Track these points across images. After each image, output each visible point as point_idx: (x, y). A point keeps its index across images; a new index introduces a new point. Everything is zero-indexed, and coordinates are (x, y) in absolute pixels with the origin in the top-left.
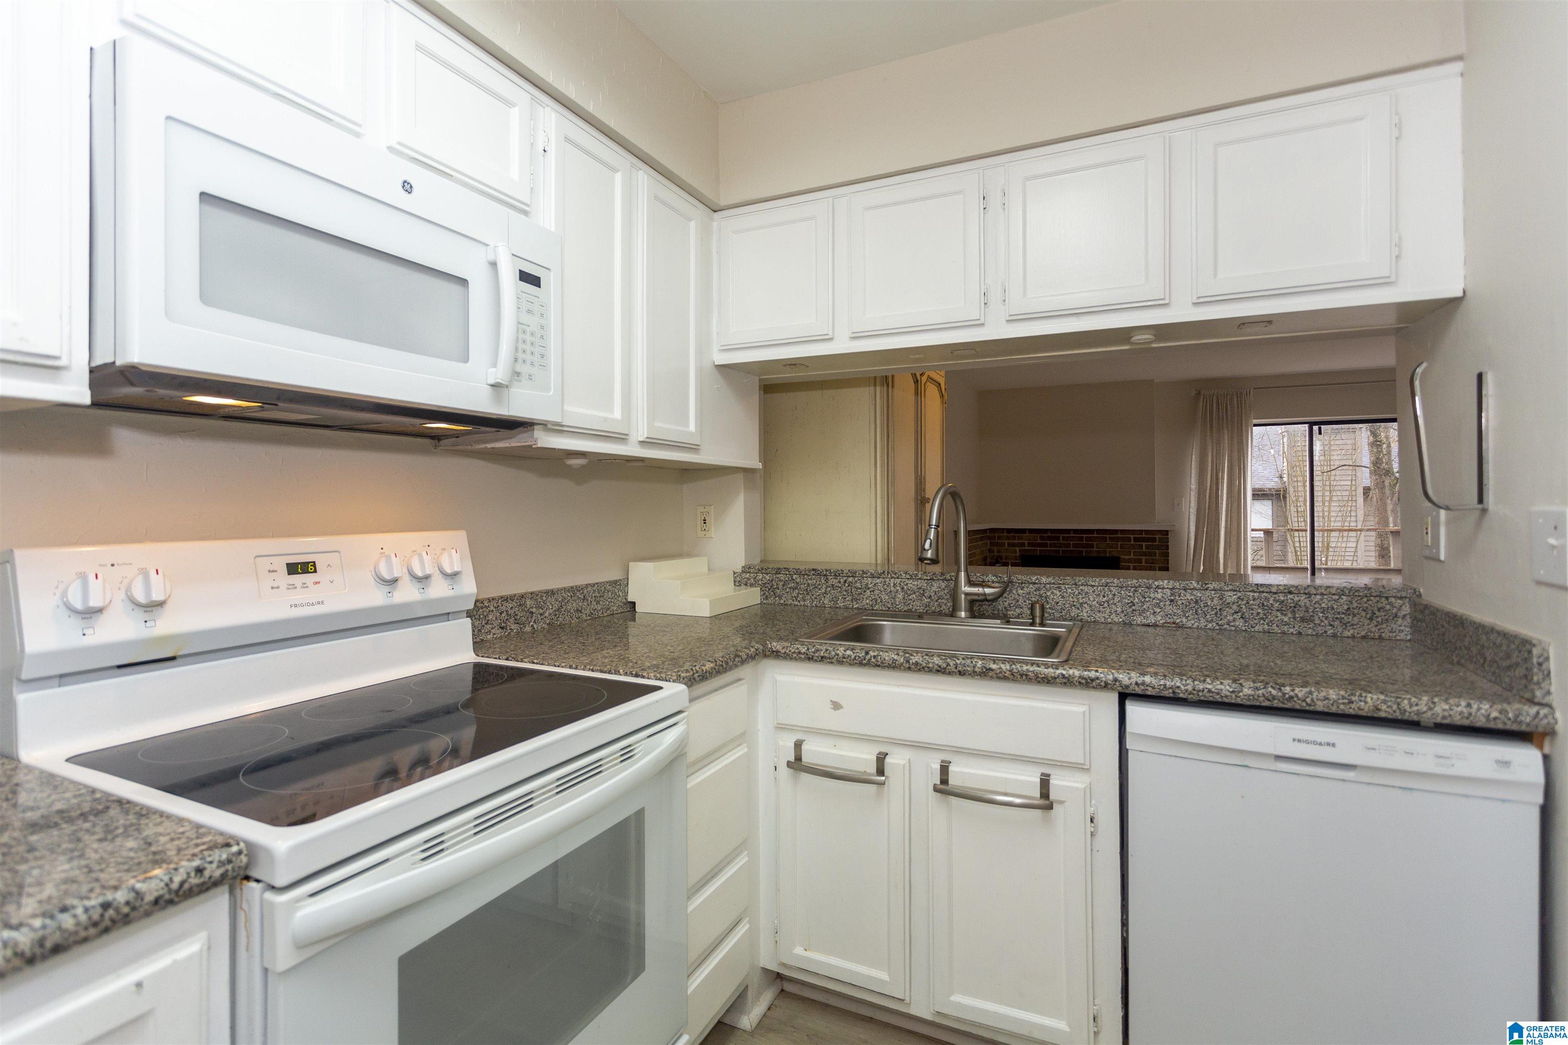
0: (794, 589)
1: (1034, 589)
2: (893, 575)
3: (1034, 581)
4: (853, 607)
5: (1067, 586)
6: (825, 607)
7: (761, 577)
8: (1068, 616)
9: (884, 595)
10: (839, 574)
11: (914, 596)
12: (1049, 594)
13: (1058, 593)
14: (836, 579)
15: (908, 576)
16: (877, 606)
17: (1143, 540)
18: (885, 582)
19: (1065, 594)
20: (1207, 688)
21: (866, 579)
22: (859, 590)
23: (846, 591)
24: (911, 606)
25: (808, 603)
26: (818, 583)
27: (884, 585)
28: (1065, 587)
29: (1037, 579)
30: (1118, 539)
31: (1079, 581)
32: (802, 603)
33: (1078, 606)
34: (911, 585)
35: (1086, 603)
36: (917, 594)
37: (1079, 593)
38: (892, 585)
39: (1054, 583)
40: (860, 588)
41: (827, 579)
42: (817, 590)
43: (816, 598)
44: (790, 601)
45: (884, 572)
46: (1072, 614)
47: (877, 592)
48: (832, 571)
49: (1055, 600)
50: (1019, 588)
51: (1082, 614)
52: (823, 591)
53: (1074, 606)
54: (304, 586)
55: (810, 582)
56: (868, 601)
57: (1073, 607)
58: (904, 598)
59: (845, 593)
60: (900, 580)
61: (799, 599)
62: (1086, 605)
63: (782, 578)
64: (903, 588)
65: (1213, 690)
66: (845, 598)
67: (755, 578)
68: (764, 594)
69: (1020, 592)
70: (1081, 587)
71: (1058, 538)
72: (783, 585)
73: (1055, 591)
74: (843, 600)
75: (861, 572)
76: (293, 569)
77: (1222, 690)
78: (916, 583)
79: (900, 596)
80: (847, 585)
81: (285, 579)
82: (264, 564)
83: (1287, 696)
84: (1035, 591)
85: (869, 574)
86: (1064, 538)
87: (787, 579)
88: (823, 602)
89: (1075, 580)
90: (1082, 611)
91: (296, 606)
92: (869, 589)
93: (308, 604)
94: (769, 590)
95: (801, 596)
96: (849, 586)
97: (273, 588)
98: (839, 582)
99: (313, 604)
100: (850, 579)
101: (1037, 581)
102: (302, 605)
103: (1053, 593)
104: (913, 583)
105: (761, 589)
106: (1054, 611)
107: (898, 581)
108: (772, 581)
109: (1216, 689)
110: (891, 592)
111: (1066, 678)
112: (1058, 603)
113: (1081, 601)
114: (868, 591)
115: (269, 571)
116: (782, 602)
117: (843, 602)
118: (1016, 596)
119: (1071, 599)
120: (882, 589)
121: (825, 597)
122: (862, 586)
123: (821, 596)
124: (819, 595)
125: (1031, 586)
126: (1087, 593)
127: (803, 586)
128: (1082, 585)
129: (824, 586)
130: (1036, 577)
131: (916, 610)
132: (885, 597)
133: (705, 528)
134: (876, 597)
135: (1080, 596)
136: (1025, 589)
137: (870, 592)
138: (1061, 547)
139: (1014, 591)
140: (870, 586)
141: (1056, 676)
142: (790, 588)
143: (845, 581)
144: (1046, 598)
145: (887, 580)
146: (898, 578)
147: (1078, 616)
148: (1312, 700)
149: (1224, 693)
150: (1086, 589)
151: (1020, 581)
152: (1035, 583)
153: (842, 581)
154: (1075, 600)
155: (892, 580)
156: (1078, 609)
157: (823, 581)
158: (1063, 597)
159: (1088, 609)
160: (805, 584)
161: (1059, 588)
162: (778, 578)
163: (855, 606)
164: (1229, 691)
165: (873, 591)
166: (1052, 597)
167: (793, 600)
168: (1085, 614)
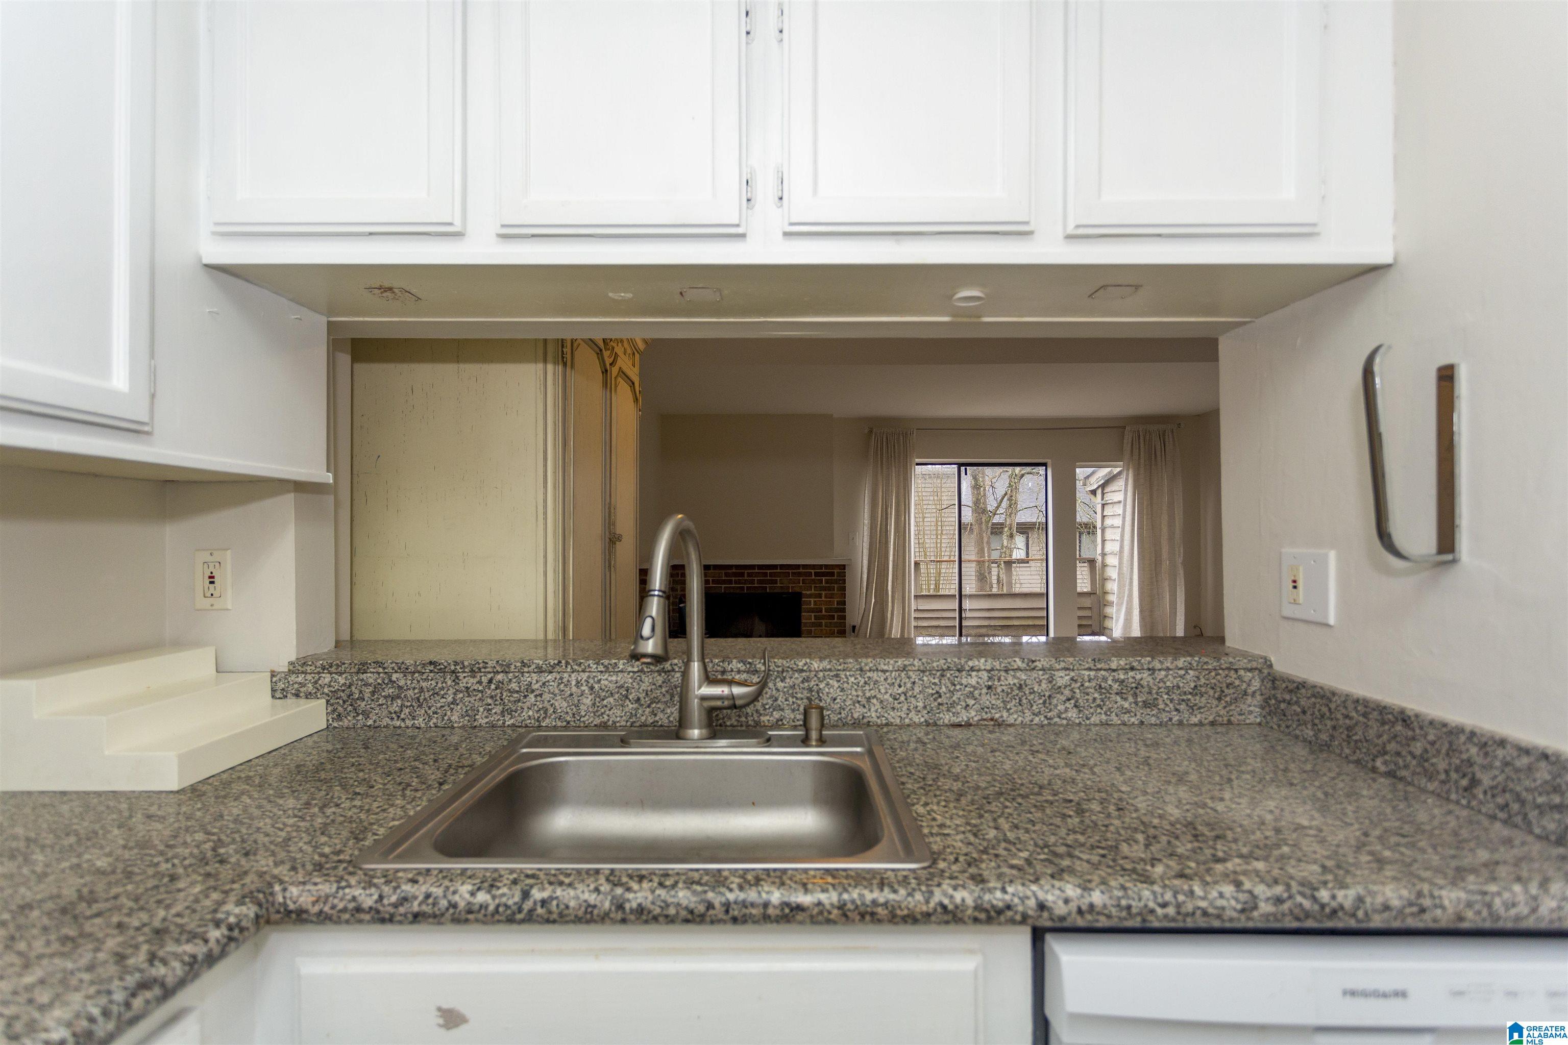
0: (393, 698)
1: (801, 679)
2: (576, 667)
3: (800, 667)
4: (504, 723)
5: (848, 673)
6: (453, 727)
7: (327, 680)
8: (849, 718)
9: (560, 701)
10: (479, 669)
11: (611, 700)
12: (822, 686)
13: (836, 685)
14: (474, 677)
15: (601, 668)
16: (547, 721)
17: (824, 574)
18: (561, 678)
19: (845, 685)
20: (1199, 908)
21: (527, 675)
22: (516, 695)
23: (492, 697)
24: (606, 718)
25: (420, 722)
26: (440, 685)
27: (559, 684)
28: (846, 675)
29: (805, 665)
30: (800, 574)
31: (866, 664)
32: (409, 723)
33: (864, 701)
34: (606, 683)
35: (875, 696)
36: (616, 696)
37: (865, 683)
38: (574, 683)
39: (830, 670)
40: (517, 692)
41: (457, 677)
42: (437, 698)
43: (435, 713)
44: (386, 721)
45: (560, 662)
46: (856, 716)
47: (547, 696)
48: (466, 663)
49: (830, 696)
50: (778, 680)
51: (869, 714)
52: (450, 699)
53: (859, 702)
55: (424, 684)
56: (531, 713)
57: (857, 705)
58: (594, 704)
59: (490, 701)
60: (587, 674)
61: (402, 716)
62: (874, 701)
63: (371, 681)
64: (592, 688)
65: (1211, 910)
66: (490, 710)
67: (316, 682)
68: (334, 710)
69: (780, 685)
70: (869, 674)
71: (742, 575)
72: (373, 693)
73: (831, 682)
74: (485, 714)
75: (519, 664)
77: (1223, 908)
78: (614, 678)
79: (587, 701)
80: (493, 687)
83: (1327, 910)
84: (803, 682)
85: (533, 667)
86: (749, 575)
87: (379, 681)
88: (449, 719)
89: (860, 663)
90: (870, 710)
92: (533, 691)
94: (344, 702)
95: (407, 711)
96: (496, 689)
98: (480, 682)
100: (500, 677)
101: (805, 668)
103: (828, 684)
104: (610, 679)
105: (328, 701)
106: (830, 712)
107: (584, 676)
108: (350, 687)
109: (1216, 908)
110: (571, 695)
111: (951, 912)
112: (835, 699)
113: (868, 695)
114: (532, 696)
116: (370, 722)
117: (486, 717)
118: (774, 692)
119: (854, 693)
120: (557, 691)
121: (452, 710)
122: (520, 687)
123: (446, 707)
124: (442, 707)
125: (796, 675)
126: (876, 682)
127: (411, 692)
128: (870, 670)
129: (451, 691)
130: (804, 661)
131: (614, 722)
132: (561, 704)
133: (212, 591)
134: (546, 704)
135: (867, 687)
136: (788, 680)
137: (536, 696)
138: (745, 583)
139: (771, 685)
140: (535, 687)
141: (931, 910)
142: (385, 697)
143: (490, 681)
144: (818, 692)
145: (566, 675)
146: (584, 671)
147: (864, 717)
148: (1366, 914)
149: (1230, 913)
150: (874, 675)
151: (780, 669)
152: (802, 671)
153: (485, 680)
154: (860, 693)
155: (573, 675)
156: (864, 707)
157: (449, 683)
158: (842, 690)
159: (878, 706)
160: (414, 689)
161: (837, 676)
162: (362, 680)
163: (507, 723)
164: (1235, 909)
165: (541, 695)
166: (827, 690)
167: (392, 719)
168: (874, 715)
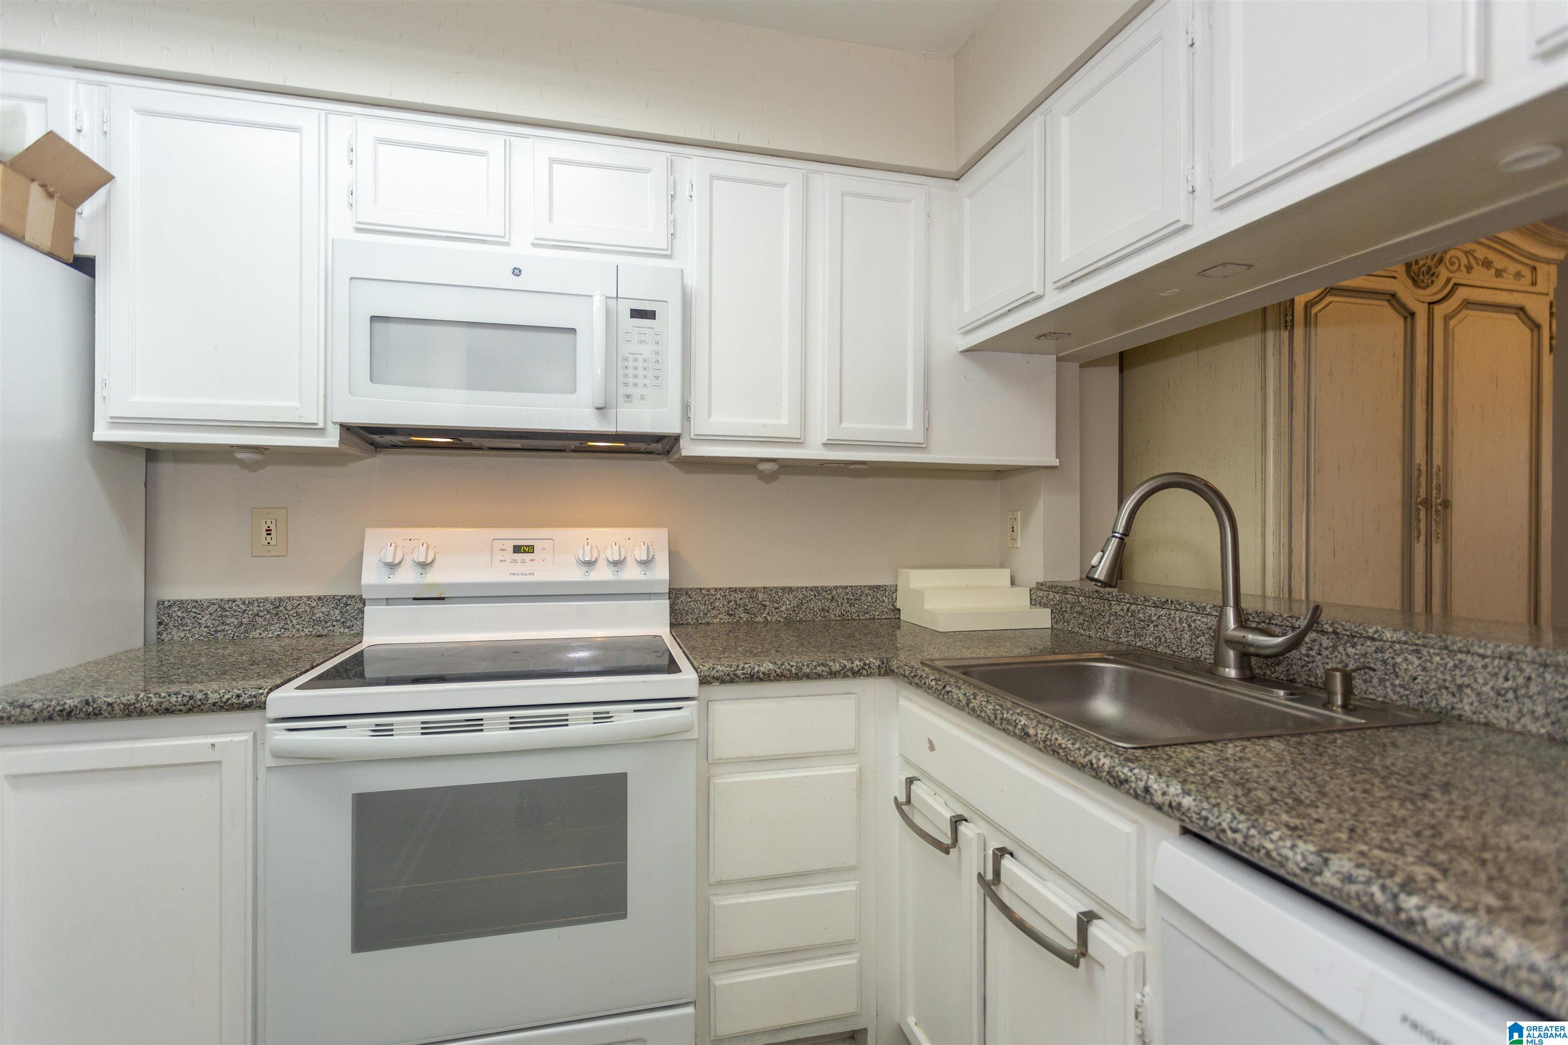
0: (1080, 613)
1: (1374, 648)
2: (1177, 606)
3: (1370, 634)
4: (1136, 644)
5: (1432, 651)
6: (1108, 640)
7: (1052, 596)
8: (1433, 705)
9: (1169, 633)
10: (1121, 599)
11: (1203, 638)
12: (1399, 660)
13: (1417, 662)
14: (1119, 605)
15: (1194, 610)
16: (1161, 647)
18: (1170, 614)
19: (1428, 664)
20: (1264, 847)
21: (1149, 608)
22: (1142, 623)
23: (1129, 622)
24: (1199, 653)
25: (1092, 633)
26: (1102, 608)
27: (1169, 619)
28: (1429, 653)
29: (1376, 632)
31: (1453, 643)
32: (1087, 633)
33: (1453, 689)
34: (1199, 623)
35: (1469, 686)
36: (1207, 635)
37: (1455, 666)
38: (1178, 619)
39: (1405, 643)
40: (1143, 621)
41: (1111, 604)
42: (1101, 618)
43: (1100, 628)
44: (1077, 629)
45: (1167, 600)
46: (1443, 703)
47: (1161, 628)
48: (1114, 594)
49: (1409, 674)
50: (1348, 645)
51: (1460, 706)
52: (1107, 620)
53: (1446, 688)
54: (523, 561)
55: (1094, 606)
56: (1151, 639)
57: (1444, 691)
58: (1191, 640)
59: (1128, 625)
60: (1187, 613)
61: (1084, 627)
62: (1468, 691)
63: (1070, 600)
64: (1190, 626)
65: (1274, 854)
66: (1128, 632)
67: (1047, 597)
68: (1055, 617)
69: (1351, 650)
70: (1459, 656)
72: (1071, 608)
73: (1410, 657)
74: (1125, 635)
75: (1143, 599)
76: (517, 549)
77: (1287, 859)
78: (1205, 620)
79: (1187, 636)
80: (1130, 614)
81: (510, 555)
82: (498, 544)
83: (1403, 916)
84: (1376, 652)
85: (1151, 602)
87: (1074, 601)
88: (1107, 635)
89: (1445, 640)
90: (1461, 701)
91: (514, 574)
92: (1152, 622)
93: (523, 574)
94: (1059, 612)
95: (1086, 624)
96: (1132, 616)
97: (501, 561)
98: (1122, 610)
99: (526, 575)
100: (1133, 607)
101: (1376, 636)
102: (518, 574)
103: (1406, 660)
104: (1202, 620)
105: (1052, 610)
106: (1407, 693)
107: (1185, 614)
108: (1061, 603)
109: (1280, 855)
110: (1176, 629)
112: (1415, 679)
113: (1459, 681)
114: (1152, 625)
115: (501, 550)
116: (1070, 629)
117: (1126, 637)
118: (1344, 657)
119: (1440, 676)
120: (1167, 625)
121: (1108, 627)
122: (1145, 617)
123: (1105, 626)
124: (1103, 624)
125: (1368, 643)
126: (1470, 668)
127: (1087, 611)
128: (1460, 651)
129: (1108, 614)
130: (1374, 629)
131: (1206, 659)
132: (1170, 636)
133: (1013, 536)
134: (1160, 634)
135: (1457, 672)
136: (1359, 647)
137: (1154, 626)
139: (1341, 649)
140: (1154, 618)
142: (1076, 612)
143: (1128, 610)
144: (1394, 666)
145: (1172, 612)
146: (1183, 610)
147: (1453, 708)
148: (1456, 944)
149: (1291, 866)
150: (1469, 659)
151: (1348, 633)
152: (1373, 639)
153: (1125, 608)
154: (1448, 677)
155: (1177, 613)
156: (1454, 695)
157: (1107, 607)
158: (1424, 669)
159: (1473, 697)
160: (1090, 609)
161: (1417, 651)
162: (1066, 599)
163: (1138, 644)
164: (1298, 864)
165: (1157, 626)
166: (1405, 666)
167: (1080, 628)
168: (1467, 708)
